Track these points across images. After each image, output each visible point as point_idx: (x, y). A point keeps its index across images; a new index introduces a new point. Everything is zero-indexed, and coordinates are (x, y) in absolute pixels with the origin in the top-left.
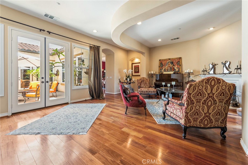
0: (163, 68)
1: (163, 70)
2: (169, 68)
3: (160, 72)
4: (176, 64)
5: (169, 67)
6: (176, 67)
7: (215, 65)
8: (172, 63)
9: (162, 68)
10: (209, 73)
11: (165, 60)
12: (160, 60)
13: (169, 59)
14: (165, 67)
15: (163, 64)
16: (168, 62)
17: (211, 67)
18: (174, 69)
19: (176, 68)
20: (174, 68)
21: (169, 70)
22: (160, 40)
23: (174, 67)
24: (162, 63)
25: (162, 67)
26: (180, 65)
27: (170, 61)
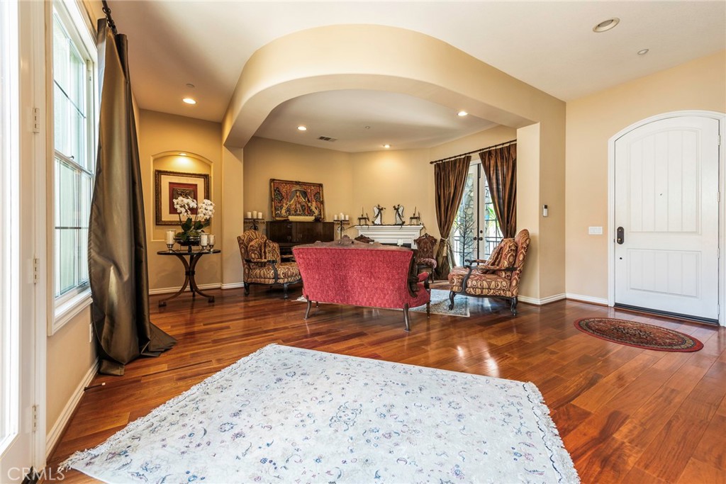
0: (284, 205)
1: (283, 211)
2: (299, 206)
3: (276, 214)
4: (313, 197)
5: (299, 203)
6: (313, 206)
7: (382, 209)
8: (305, 194)
9: (280, 205)
10: (373, 222)
11: (287, 182)
12: (272, 180)
13: (298, 183)
14: (289, 203)
15: (283, 194)
16: (294, 189)
17: (377, 213)
18: (311, 210)
19: (313, 208)
20: (309, 207)
21: (298, 212)
22: (302, 128)
23: (309, 204)
24: (278, 191)
25: (280, 201)
26: (322, 203)
27: (298, 187)
